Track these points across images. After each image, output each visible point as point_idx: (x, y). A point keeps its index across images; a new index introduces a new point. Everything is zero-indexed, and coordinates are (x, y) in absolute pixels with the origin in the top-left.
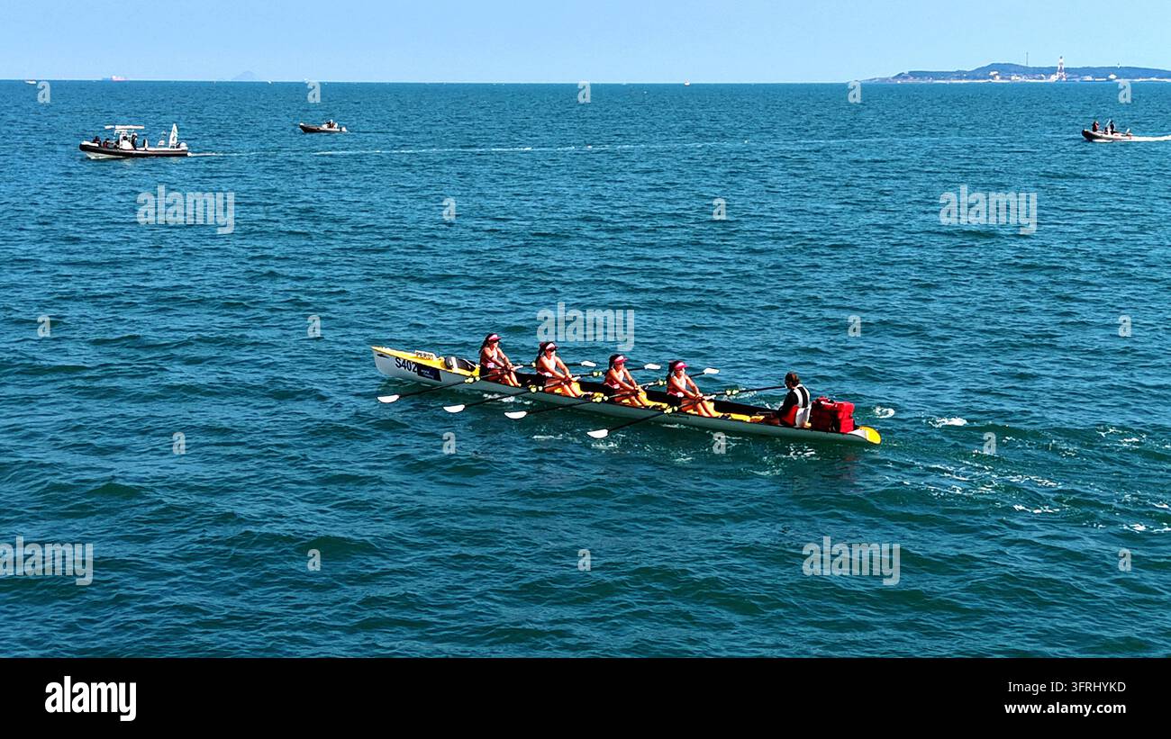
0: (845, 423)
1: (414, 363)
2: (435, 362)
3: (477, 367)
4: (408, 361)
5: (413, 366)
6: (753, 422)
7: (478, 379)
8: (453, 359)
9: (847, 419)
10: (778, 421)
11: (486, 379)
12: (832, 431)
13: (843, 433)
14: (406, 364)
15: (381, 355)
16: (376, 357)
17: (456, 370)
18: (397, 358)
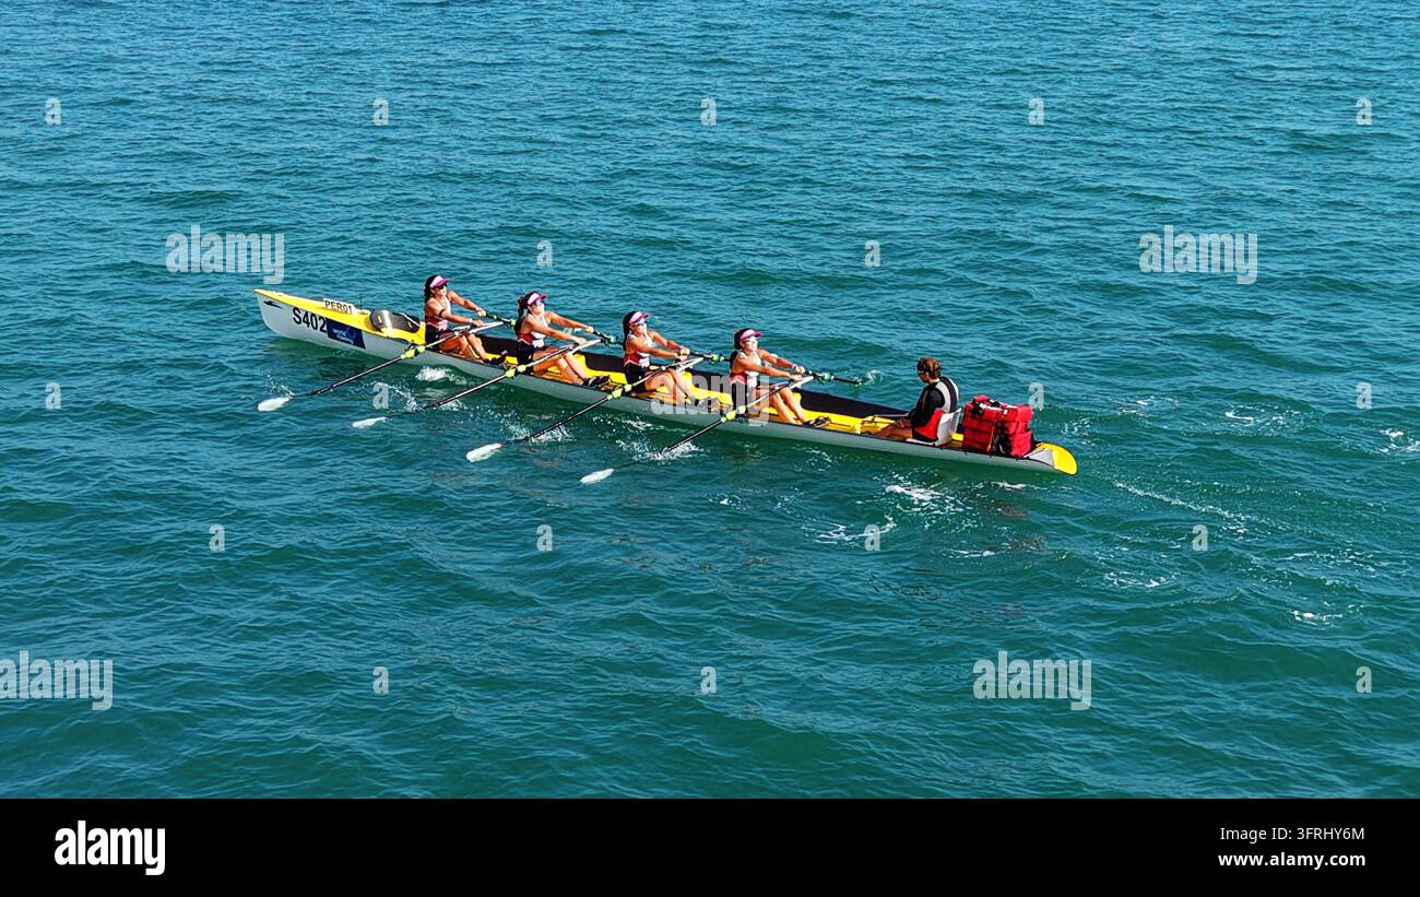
0: (1020, 440)
1: (321, 318)
2: (356, 318)
3: (423, 326)
4: (313, 315)
5: (320, 323)
6: (867, 434)
7: (421, 349)
8: (386, 313)
9: (1022, 433)
10: (909, 433)
11: (436, 349)
12: (998, 454)
13: (1017, 457)
14: (308, 319)
15: (270, 303)
16: (265, 309)
17: (390, 331)
18: (296, 309)
